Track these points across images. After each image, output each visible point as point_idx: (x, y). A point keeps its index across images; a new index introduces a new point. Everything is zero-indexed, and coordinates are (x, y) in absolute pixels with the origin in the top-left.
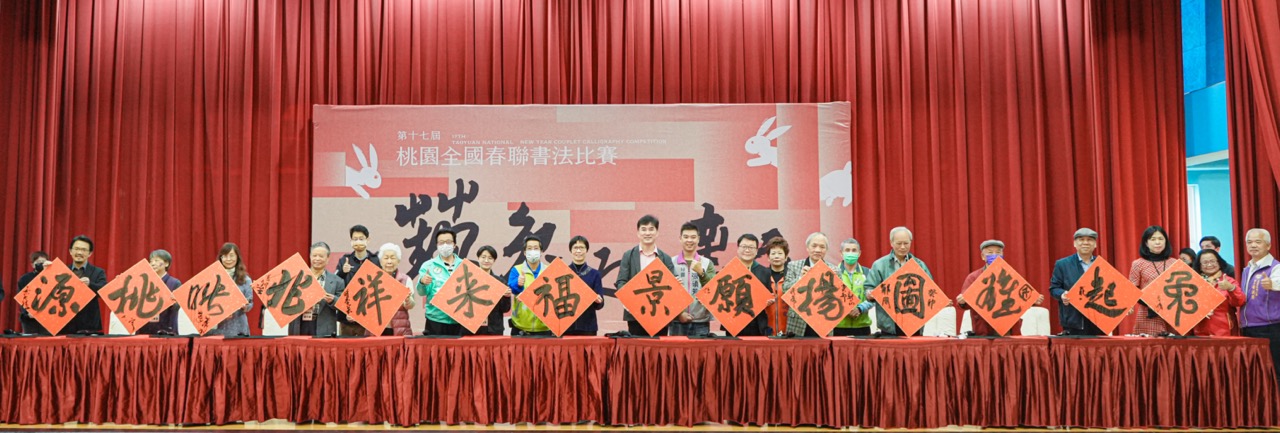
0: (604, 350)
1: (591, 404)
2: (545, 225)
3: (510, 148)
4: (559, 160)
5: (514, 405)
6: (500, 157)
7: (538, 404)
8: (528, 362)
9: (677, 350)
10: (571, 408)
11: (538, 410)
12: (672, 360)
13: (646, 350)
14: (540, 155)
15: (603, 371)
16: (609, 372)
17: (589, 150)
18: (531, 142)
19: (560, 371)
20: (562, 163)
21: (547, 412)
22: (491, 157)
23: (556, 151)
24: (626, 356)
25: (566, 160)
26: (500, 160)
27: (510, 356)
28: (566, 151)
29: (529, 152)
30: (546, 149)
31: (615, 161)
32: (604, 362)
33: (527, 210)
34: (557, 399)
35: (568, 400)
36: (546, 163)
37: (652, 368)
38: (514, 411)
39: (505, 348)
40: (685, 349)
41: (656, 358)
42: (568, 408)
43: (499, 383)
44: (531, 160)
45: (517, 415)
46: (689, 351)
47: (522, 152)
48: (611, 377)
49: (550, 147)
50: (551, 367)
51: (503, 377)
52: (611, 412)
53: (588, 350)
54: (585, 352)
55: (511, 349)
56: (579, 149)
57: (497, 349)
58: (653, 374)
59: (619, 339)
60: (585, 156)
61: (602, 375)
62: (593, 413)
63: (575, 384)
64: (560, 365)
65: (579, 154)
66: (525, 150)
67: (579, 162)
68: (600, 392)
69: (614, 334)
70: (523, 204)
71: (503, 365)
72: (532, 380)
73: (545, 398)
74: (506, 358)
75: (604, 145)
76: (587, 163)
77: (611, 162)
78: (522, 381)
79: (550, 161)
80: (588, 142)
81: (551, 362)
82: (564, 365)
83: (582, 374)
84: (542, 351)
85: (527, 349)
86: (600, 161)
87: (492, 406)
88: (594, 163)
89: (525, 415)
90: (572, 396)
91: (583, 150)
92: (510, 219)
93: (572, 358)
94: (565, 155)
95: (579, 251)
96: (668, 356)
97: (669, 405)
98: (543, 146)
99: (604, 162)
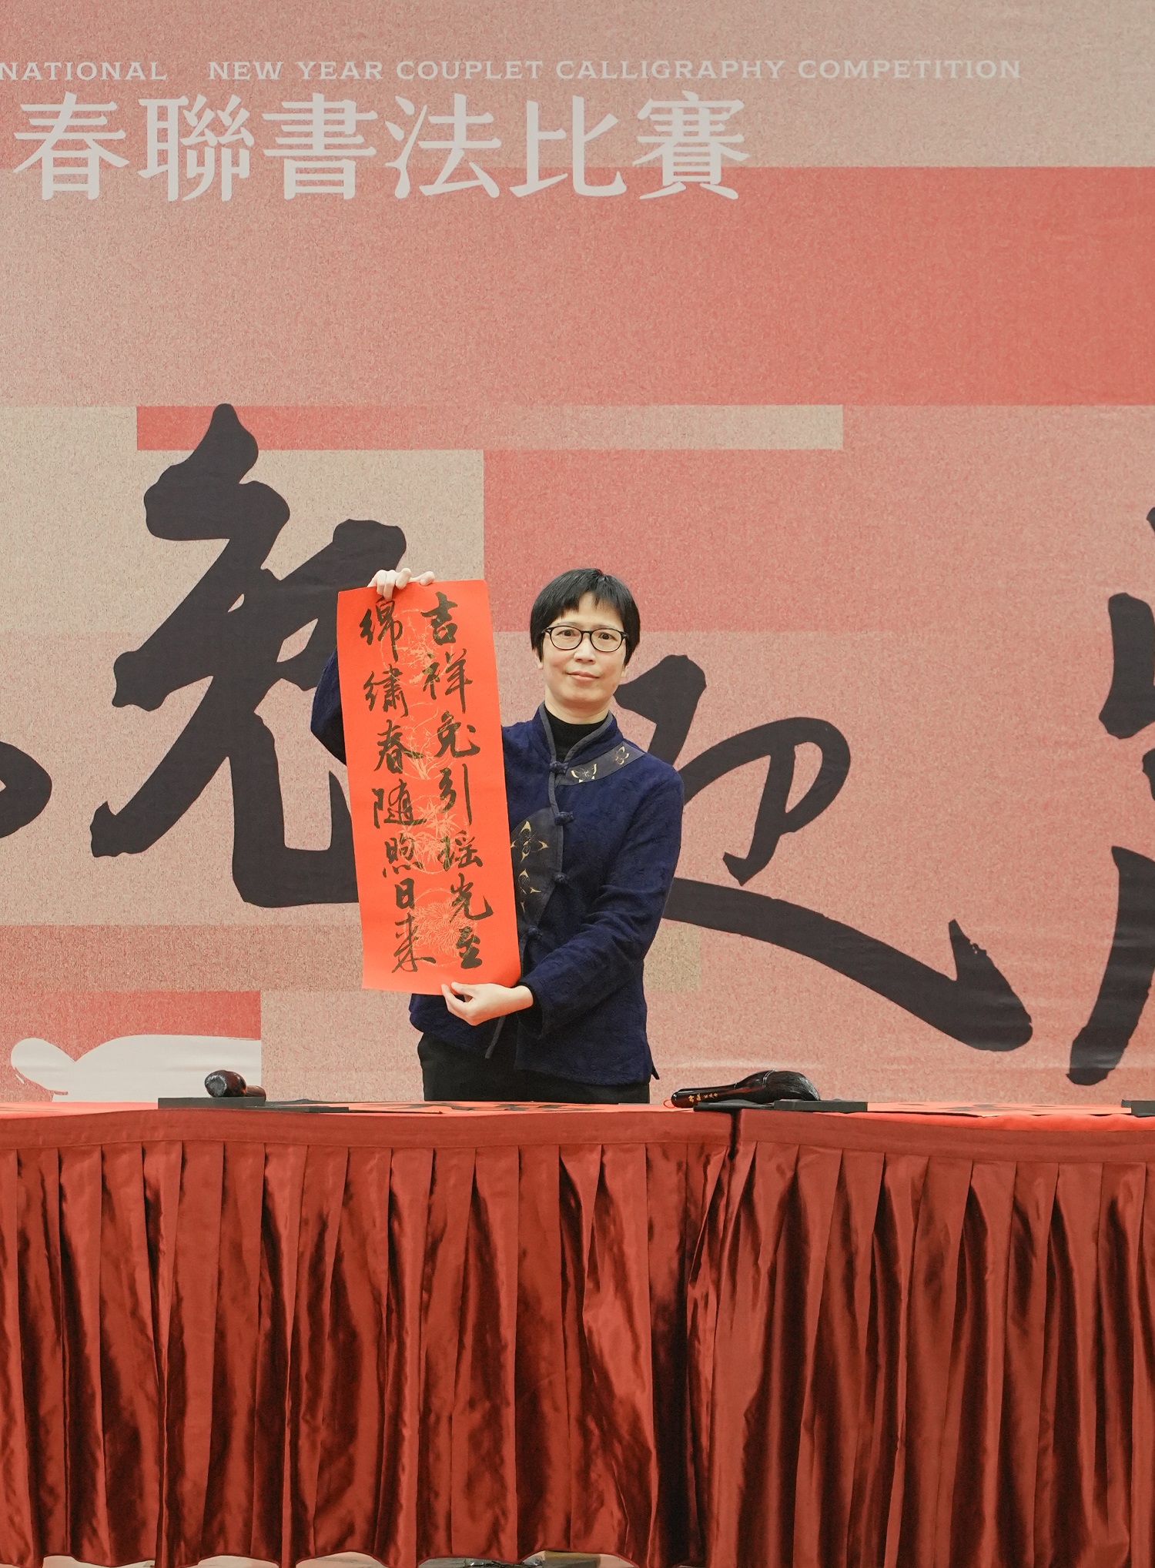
0: (668, 1174)
1: (599, 1466)
2: (348, 531)
3: (152, 105)
4: (424, 170)
5: (175, 1467)
6: (94, 154)
7: (309, 1465)
8: (252, 1242)
9: (1070, 1172)
10: (486, 1486)
11: (311, 1500)
12: (1041, 1230)
13: (903, 1175)
14: (318, 143)
15: (665, 1288)
16: (694, 1292)
17: (592, 118)
18: (268, 71)
19: (427, 1285)
20: (439, 187)
21: (359, 1499)
22: (46, 154)
23: (407, 123)
24: (792, 1205)
25: (462, 172)
26: (93, 171)
27: (152, 1209)
28: (460, 118)
29: (253, 125)
30: (349, 105)
31: (732, 175)
32: (669, 1241)
33: (246, 451)
34: (410, 1432)
35: (474, 1441)
36: (349, 192)
37: (934, 1274)
38: (174, 1503)
39: (124, 1163)
40: (1113, 1169)
41: (952, 1219)
42: (470, 1485)
43: (92, 1350)
44: (268, 173)
45: (192, 1523)
46: (1134, 1179)
47: (217, 127)
48: (706, 1322)
49: (367, 95)
50: (380, 1265)
51: (117, 1320)
52: (704, 1514)
53: (585, 1175)
54: (566, 1185)
55: (160, 1166)
56: (532, 108)
57: (82, 1171)
58: (936, 1302)
59: (752, 1114)
60: (566, 146)
61: (659, 1311)
62: (610, 1517)
63: (509, 1359)
64: (431, 1254)
65: (534, 136)
66: (235, 116)
67: (534, 184)
68: (644, 1401)
69: (725, 1093)
70: (224, 416)
71: (115, 1259)
72: (275, 1335)
73: (346, 1429)
74: (135, 1217)
75: (674, 89)
76: (581, 187)
77: (713, 182)
78: (221, 1335)
79: (377, 178)
80: (587, 71)
81: (379, 1236)
82: (453, 1254)
83: (550, 1305)
84: (333, 1182)
85: (246, 1169)
86: (652, 175)
87: (57, 1473)
88: (618, 187)
89: (234, 1522)
90: (493, 1419)
91: (555, 117)
92: (152, 498)
93: (496, 1214)
94: (458, 146)
95: (585, 650)
96: (1019, 1211)
97: (1027, 1480)
98: (335, 91)
99: (672, 185)
